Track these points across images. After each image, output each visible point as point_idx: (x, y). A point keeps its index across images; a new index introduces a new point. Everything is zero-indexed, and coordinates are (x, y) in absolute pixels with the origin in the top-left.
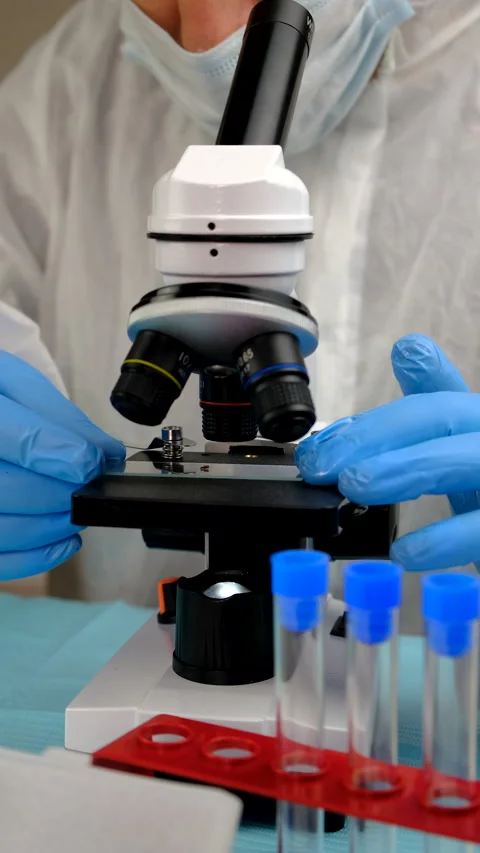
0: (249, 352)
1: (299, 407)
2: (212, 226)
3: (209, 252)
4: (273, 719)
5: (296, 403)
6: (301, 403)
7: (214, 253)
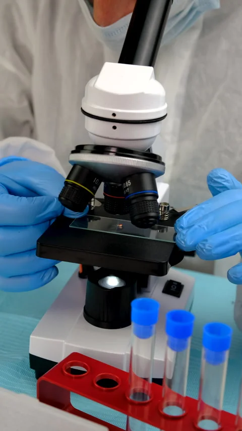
0: (129, 182)
1: (153, 214)
2: (114, 115)
3: (112, 127)
4: (129, 353)
5: (151, 212)
6: (153, 212)
7: (115, 128)
